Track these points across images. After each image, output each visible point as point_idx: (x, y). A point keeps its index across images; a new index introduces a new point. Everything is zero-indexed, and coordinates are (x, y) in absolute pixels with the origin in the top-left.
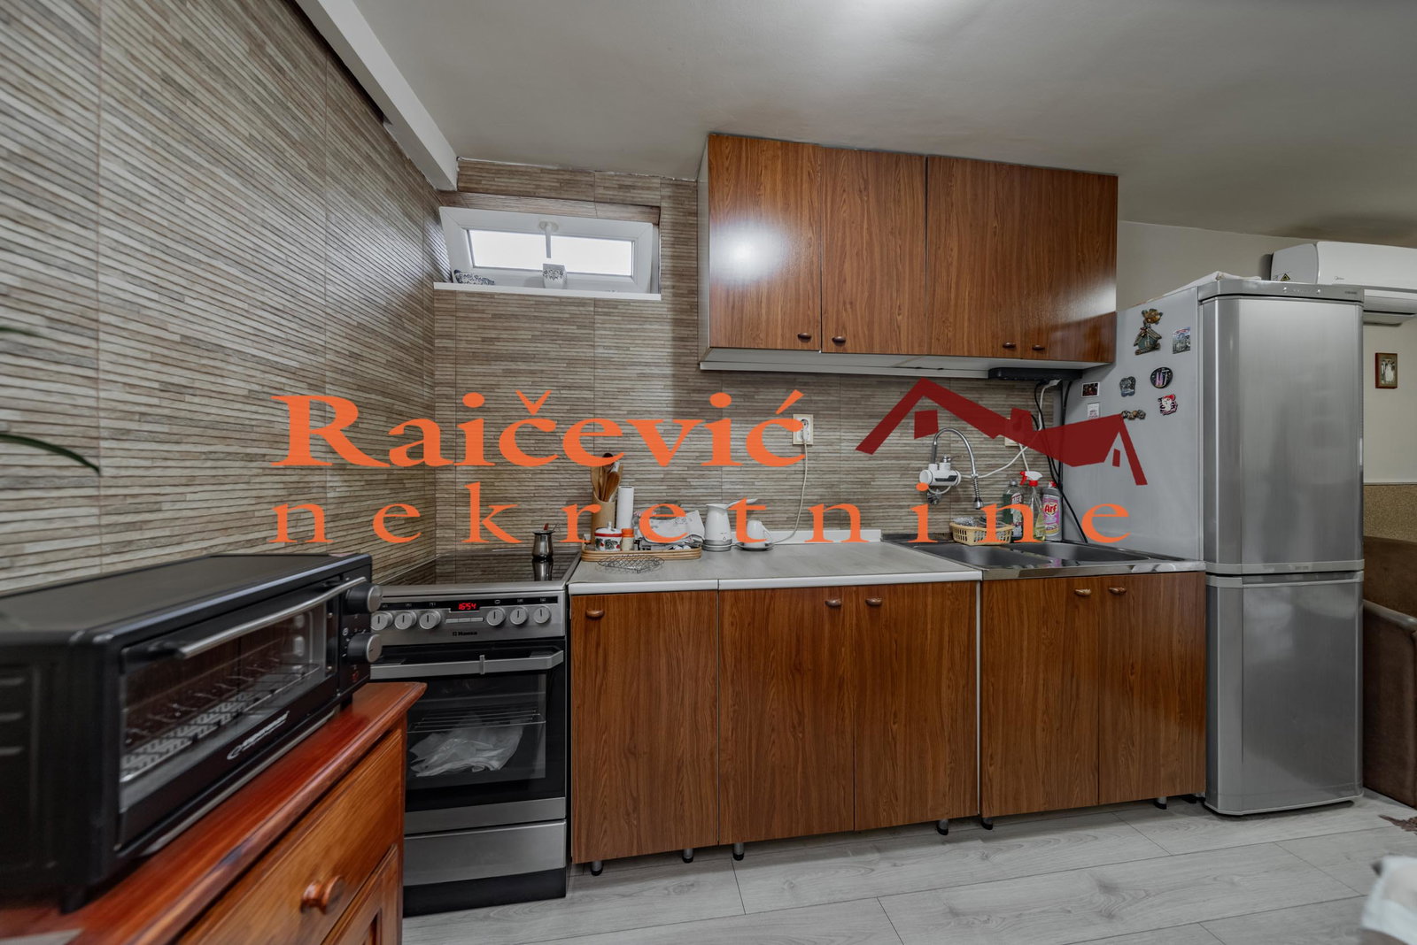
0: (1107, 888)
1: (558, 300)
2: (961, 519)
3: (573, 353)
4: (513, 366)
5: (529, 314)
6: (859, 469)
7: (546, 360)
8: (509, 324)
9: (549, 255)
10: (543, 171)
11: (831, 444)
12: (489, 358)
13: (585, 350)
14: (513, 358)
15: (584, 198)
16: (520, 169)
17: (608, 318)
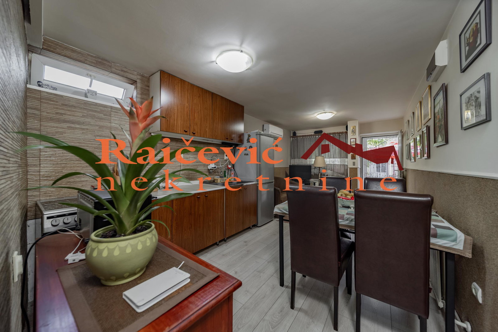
0: (245, 242)
1: (95, 104)
2: (216, 177)
3: (101, 124)
4: (73, 126)
5: (81, 107)
6: (194, 165)
7: (89, 125)
8: (70, 109)
9: (90, 86)
10: (88, 55)
11: (187, 158)
12: (59, 121)
13: (107, 124)
14: (73, 122)
15: (107, 70)
16: (77, 51)
17: (117, 114)
